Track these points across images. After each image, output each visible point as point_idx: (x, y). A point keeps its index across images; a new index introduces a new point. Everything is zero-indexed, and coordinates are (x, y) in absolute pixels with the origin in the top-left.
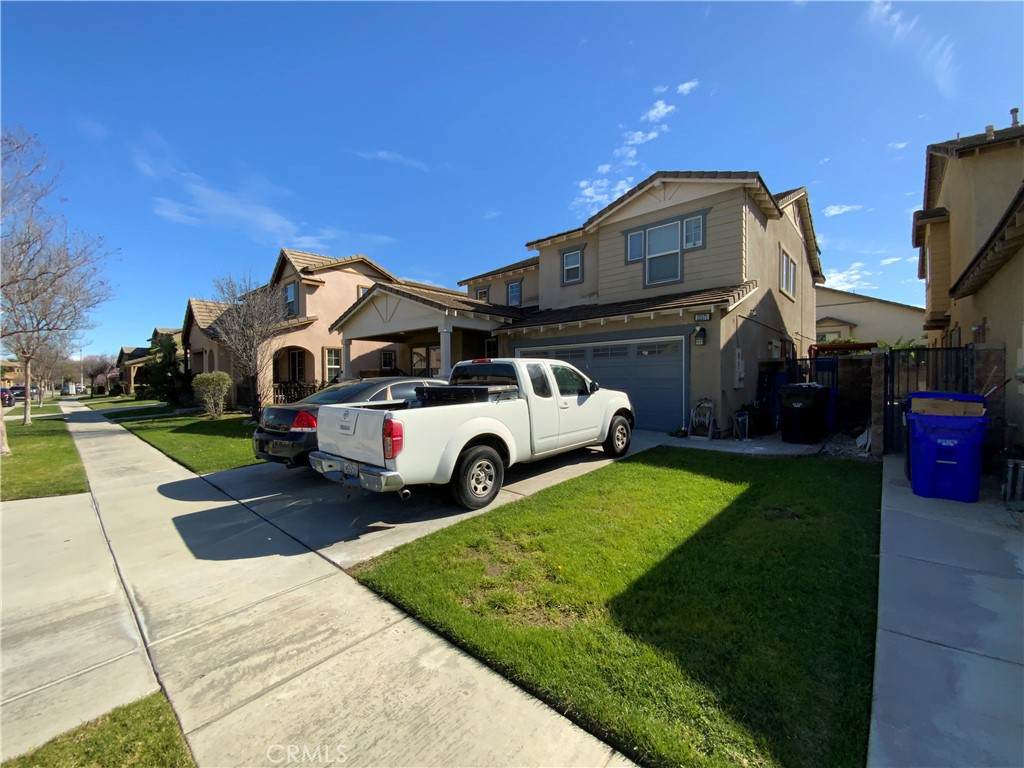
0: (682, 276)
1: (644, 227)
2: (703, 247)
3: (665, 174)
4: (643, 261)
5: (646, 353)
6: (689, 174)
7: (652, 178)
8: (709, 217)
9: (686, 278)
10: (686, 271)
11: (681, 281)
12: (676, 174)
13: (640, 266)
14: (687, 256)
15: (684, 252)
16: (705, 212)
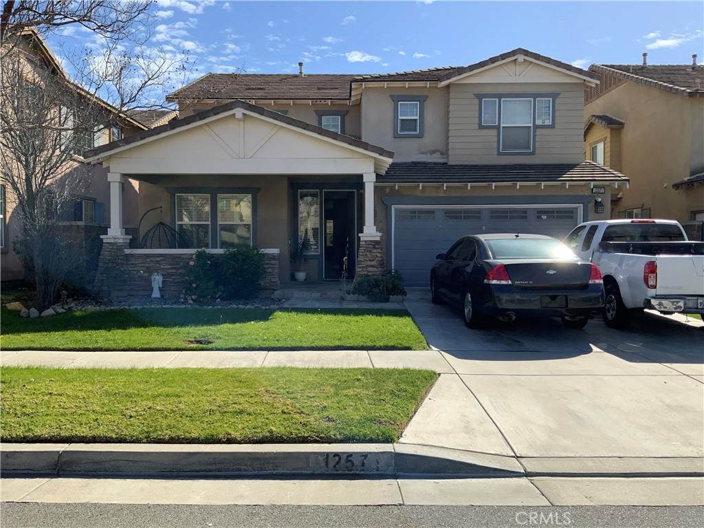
0: (534, 148)
1: (500, 96)
2: (552, 126)
3: (526, 53)
4: (498, 128)
5: (545, 217)
6: (548, 60)
7: (514, 53)
8: (558, 101)
9: (537, 151)
10: (537, 145)
11: (533, 153)
12: (537, 57)
13: (494, 132)
14: (539, 132)
15: (536, 127)
16: (555, 96)
